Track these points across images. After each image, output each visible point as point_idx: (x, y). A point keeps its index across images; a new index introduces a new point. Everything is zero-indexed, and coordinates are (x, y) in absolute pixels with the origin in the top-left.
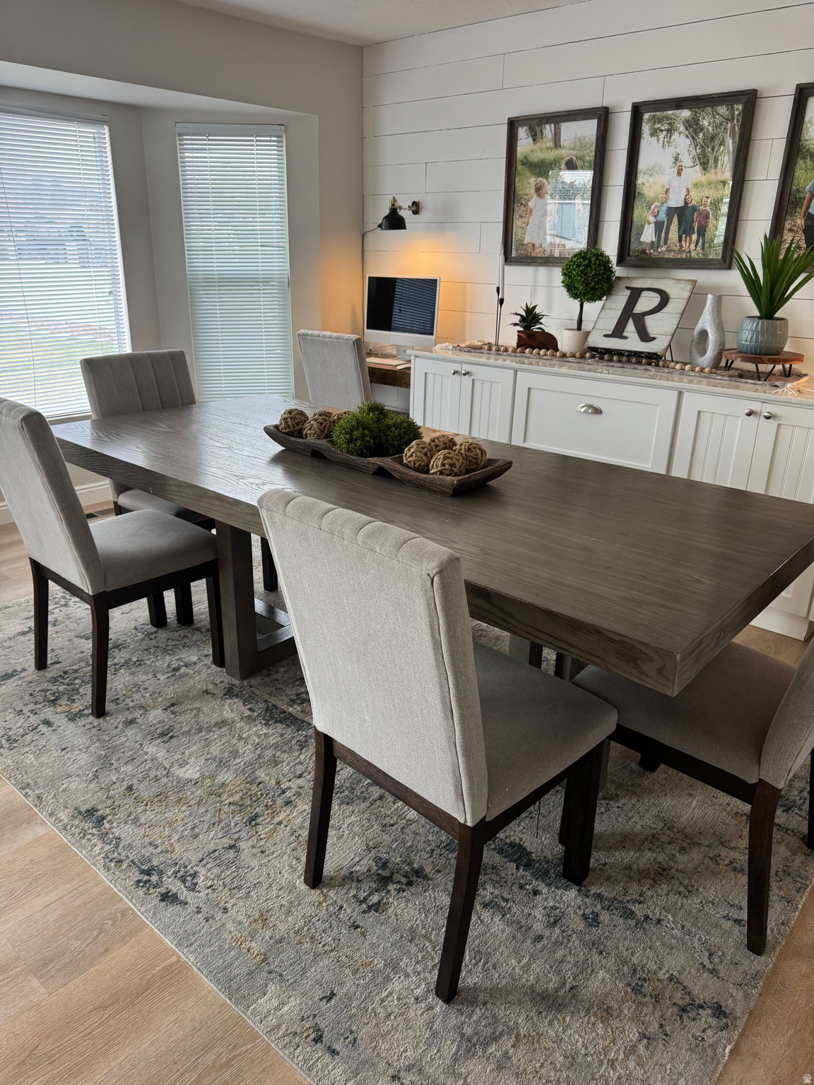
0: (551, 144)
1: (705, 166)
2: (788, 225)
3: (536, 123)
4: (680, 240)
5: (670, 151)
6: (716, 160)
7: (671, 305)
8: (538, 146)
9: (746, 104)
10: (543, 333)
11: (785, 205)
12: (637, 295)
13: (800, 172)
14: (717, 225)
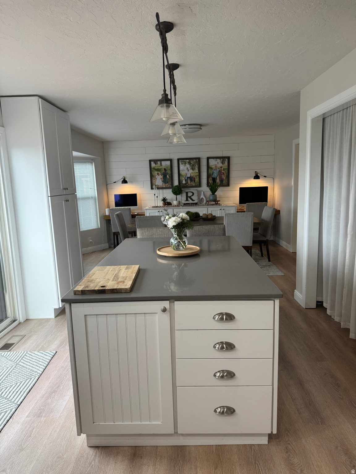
0: (160, 165)
1: (193, 170)
2: (209, 179)
3: (156, 161)
4: (190, 183)
5: (186, 167)
6: (195, 169)
7: (195, 194)
8: (156, 165)
9: (198, 160)
10: (168, 203)
11: (208, 176)
12: (187, 193)
13: (210, 171)
14: (197, 180)
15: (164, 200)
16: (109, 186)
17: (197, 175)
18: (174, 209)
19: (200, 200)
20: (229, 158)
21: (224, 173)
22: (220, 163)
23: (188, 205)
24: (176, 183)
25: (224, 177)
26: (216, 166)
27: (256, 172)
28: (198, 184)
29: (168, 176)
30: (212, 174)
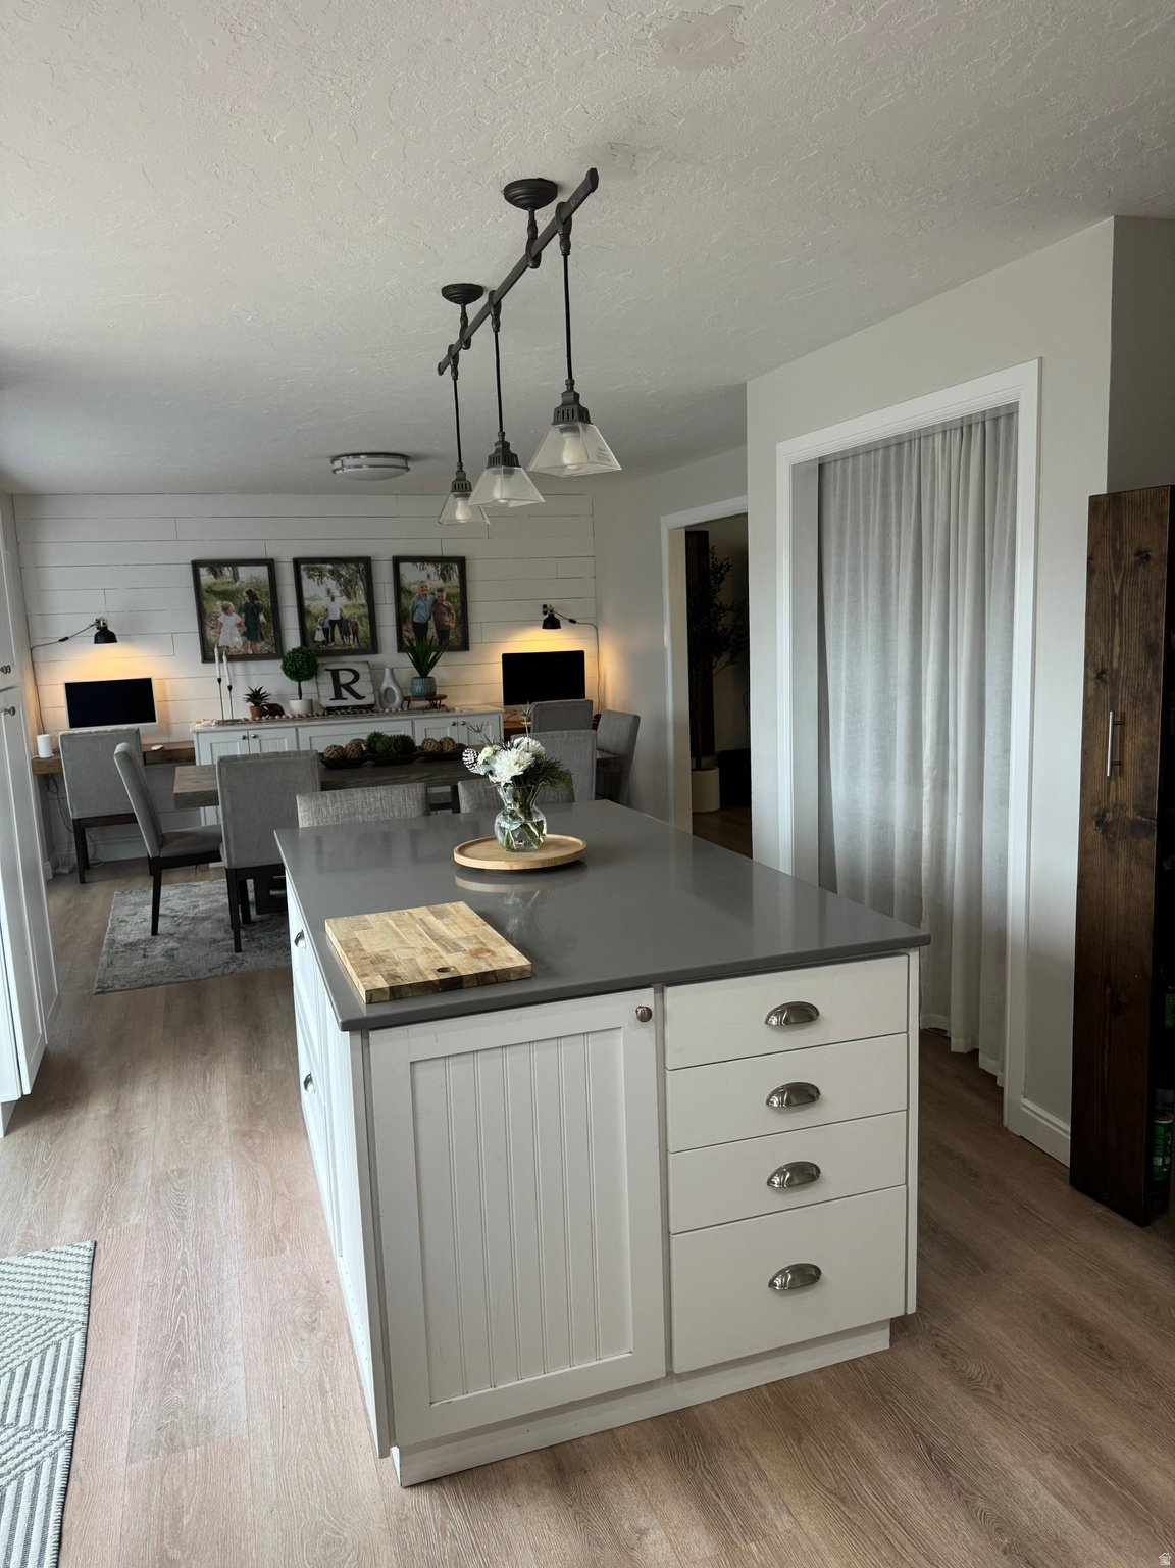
0: (231, 580)
1: (349, 597)
2: (404, 628)
3: (215, 566)
4: (342, 639)
6: (355, 593)
7: (362, 677)
8: (219, 581)
9: (365, 564)
10: (269, 706)
11: (401, 617)
12: (335, 674)
13: (404, 600)
14: (364, 629)
15: (256, 697)
16: (40, 653)
17: (365, 616)
18: (299, 729)
19: (380, 696)
20: (461, 562)
21: (449, 610)
22: (434, 577)
23: (342, 713)
24: (292, 641)
25: (450, 622)
26: (423, 587)
27: (545, 607)
28: (369, 642)
29: (262, 617)
30: (414, 612)
